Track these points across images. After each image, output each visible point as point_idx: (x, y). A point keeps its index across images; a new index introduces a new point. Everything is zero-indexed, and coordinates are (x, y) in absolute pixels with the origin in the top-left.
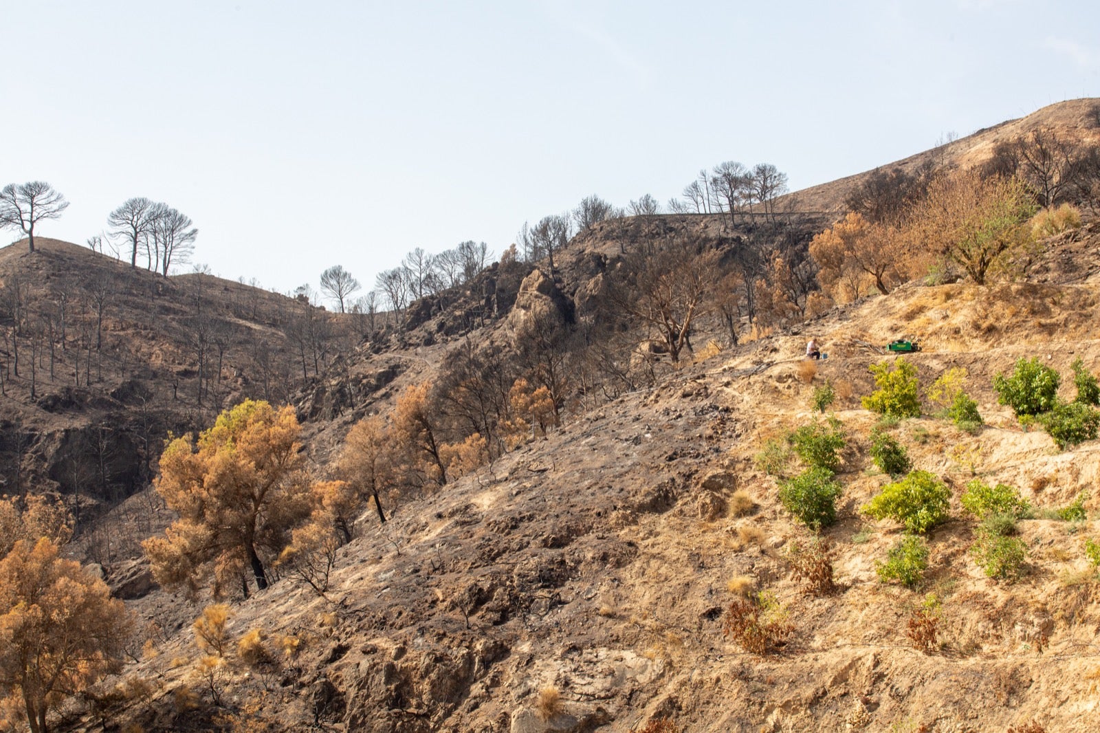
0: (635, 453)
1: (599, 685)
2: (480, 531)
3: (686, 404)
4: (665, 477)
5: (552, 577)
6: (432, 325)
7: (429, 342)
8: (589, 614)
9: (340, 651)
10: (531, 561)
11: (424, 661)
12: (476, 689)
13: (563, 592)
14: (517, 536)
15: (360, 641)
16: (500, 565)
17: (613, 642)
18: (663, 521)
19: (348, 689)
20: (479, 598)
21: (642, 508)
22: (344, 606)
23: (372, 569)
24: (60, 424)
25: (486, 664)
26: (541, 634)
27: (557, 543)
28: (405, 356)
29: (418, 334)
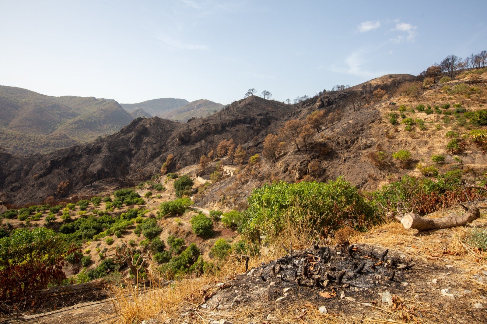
0: (369, 116)
1: (370, 142)
2: (351, 125)
3: (373, 111)
4: (373, 119)
5: (362, 130)
6: (305, 105)
7: (305, 107)
8: (367, 134)
9: (338, 138)
10: (359, 128)
11: (349, 139)
12: (355, 142)
13: (363, 131)
14: (357, 126)
15: (341, 137)
16: (355, 128)
17: (371, 137)
18: (374, 124)
19: (340, 142)
20: (354, 132)
21: (371, 122)
22: (337, 133)
23: (339, 129)
24: (260, 117)
25: (356, 139)
26: (362, 136)
27: (362, 126)
28: (302, 109)
29: (303, 106)
